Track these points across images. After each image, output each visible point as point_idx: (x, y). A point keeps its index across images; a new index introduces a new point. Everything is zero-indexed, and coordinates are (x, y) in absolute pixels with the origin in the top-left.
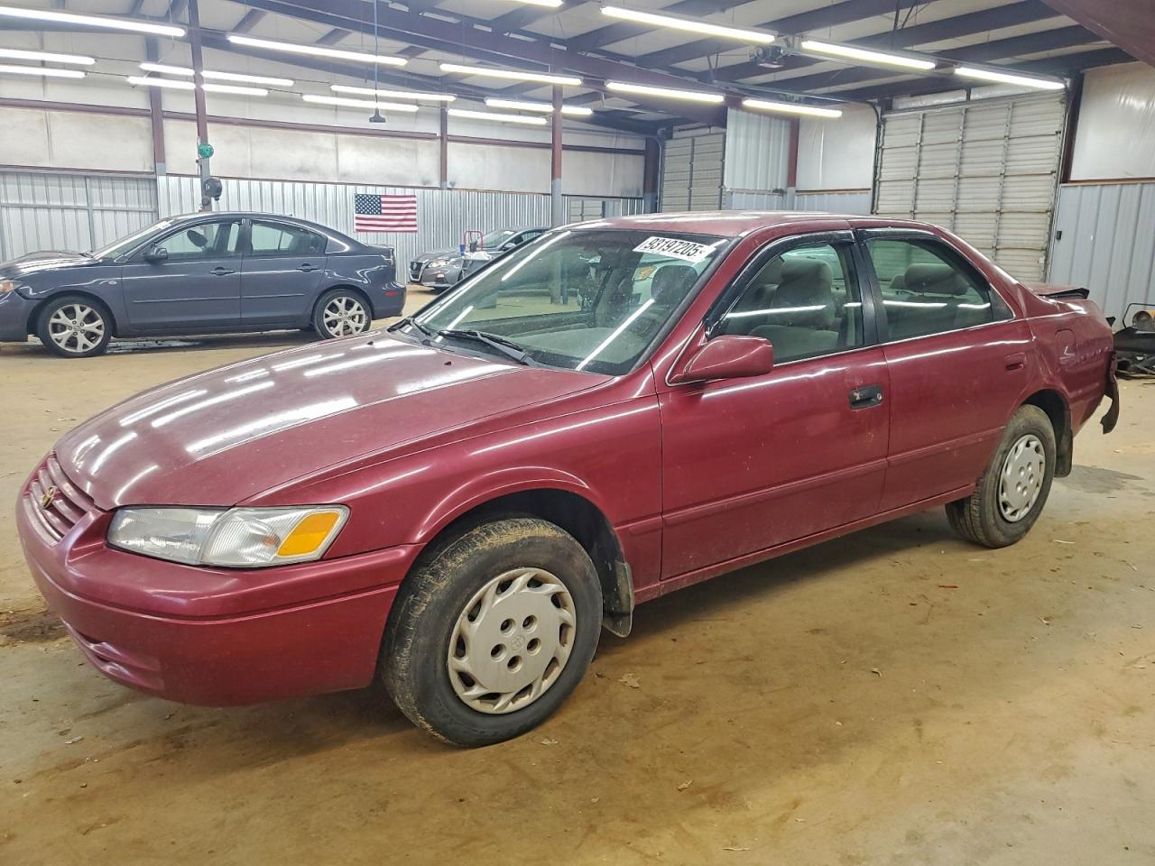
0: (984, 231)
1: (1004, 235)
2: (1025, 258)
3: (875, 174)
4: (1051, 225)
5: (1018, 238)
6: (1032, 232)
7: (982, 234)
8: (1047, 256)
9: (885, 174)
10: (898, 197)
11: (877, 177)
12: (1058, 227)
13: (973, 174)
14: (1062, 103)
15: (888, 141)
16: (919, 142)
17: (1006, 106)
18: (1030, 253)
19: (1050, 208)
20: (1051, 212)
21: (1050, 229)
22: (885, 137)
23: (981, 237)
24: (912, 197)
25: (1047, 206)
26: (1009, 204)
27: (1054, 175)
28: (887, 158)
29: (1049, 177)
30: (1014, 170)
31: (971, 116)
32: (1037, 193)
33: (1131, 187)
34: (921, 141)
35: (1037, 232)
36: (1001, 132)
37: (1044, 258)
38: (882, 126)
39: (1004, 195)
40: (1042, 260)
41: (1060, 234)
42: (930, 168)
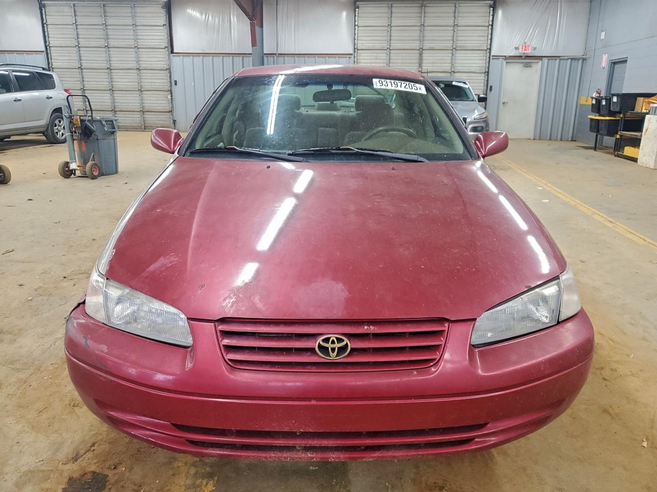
0: (132, 80)
1: (144, 82)
2: (158, 96)
3: (45, 42)
4: (170, 77)
5: (153, 84)
6: (161, 81)
7: (131, 82)
8: (171, 94)
9: (52, 42)
10: (66, 58)
11: (48, 44)
12: (174, 78)
13: (116, 46)
14: (163, 8)
15: (50, 20)
16: (74, 22)
17: (130, 6)
18: (161, 93)
19: (168, 68)
20: (169, 70)
21: (171, 79)
22: (47, 17)
23: (129, 84)
24: (77, 58)
25: (166, 67)
26: (143, 65)
27: (166, 48)
28: (51, 30)
29: (164, 50)
30: (143, 45)
31: (107, 9)
32: (158, 59)
33: (208, 57)
34: (76, 22)
35: (164, 81)
36: (130, 22)
37: (170, 95)
38: (43, 8)
39: (139, 59)
40: (169, 97)
41: (176, 82)
42: (86, 40)
